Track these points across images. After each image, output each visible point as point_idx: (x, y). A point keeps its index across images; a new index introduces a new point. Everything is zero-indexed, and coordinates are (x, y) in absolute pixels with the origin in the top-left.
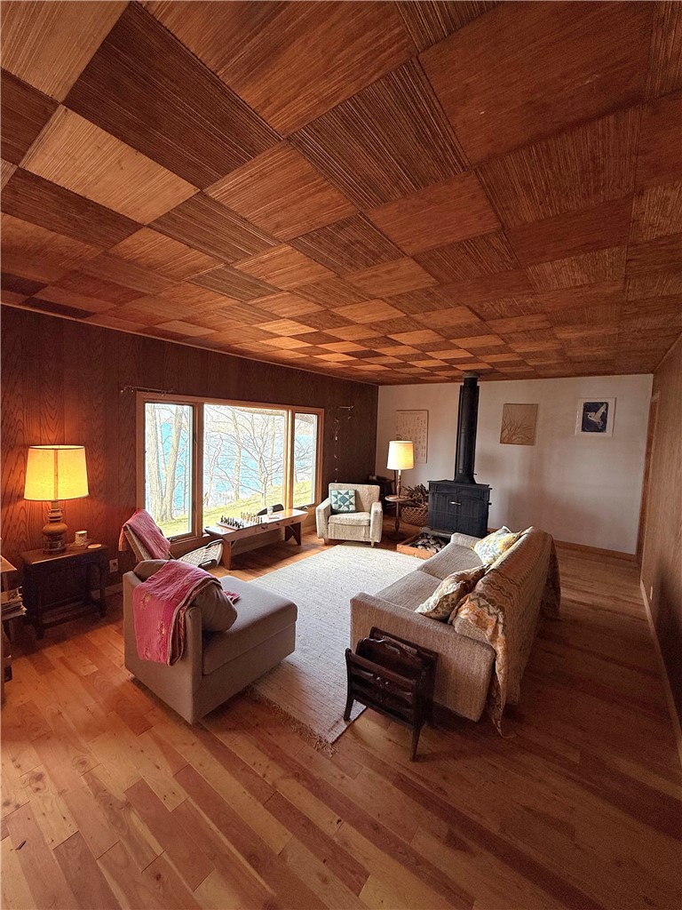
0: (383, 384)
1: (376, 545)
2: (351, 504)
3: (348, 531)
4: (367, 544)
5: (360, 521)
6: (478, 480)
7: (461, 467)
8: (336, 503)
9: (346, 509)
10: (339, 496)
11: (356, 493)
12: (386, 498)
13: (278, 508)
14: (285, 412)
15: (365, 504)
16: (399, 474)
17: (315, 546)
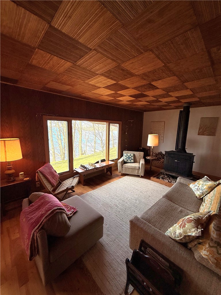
0: (145, 111)
1: (142, 177)
2: (132, 159)
3: (131, 170)
4: (138, 176)
5: (135, 167)
6: (188, 151)
7: (180, 145)
8: (126, 159)
9: (130, 161)
10: (127, 156)
11: (134, 155)
12: (146, 158)
13: (103, 161)
14: (106, 123)
15: (138, 160)
16: (152, 148)
17: (117, 176)
